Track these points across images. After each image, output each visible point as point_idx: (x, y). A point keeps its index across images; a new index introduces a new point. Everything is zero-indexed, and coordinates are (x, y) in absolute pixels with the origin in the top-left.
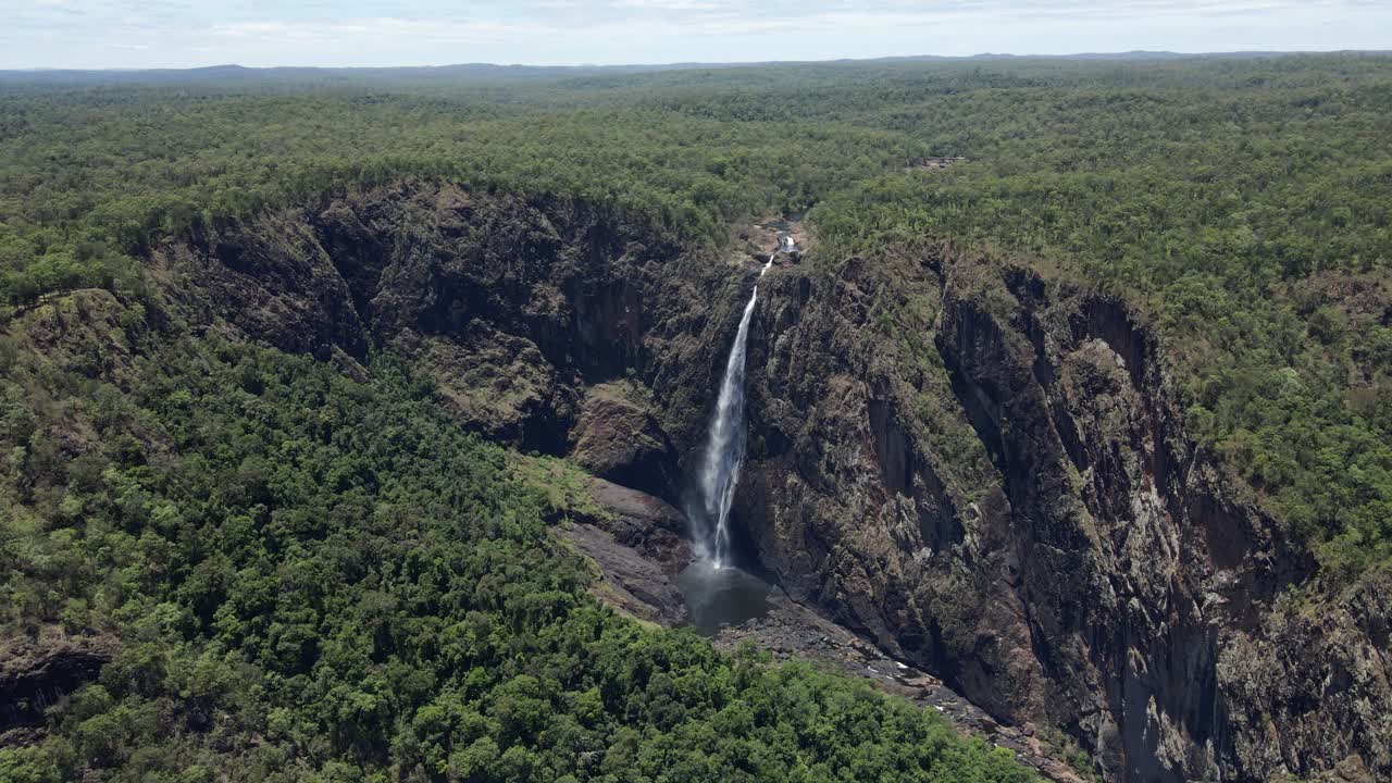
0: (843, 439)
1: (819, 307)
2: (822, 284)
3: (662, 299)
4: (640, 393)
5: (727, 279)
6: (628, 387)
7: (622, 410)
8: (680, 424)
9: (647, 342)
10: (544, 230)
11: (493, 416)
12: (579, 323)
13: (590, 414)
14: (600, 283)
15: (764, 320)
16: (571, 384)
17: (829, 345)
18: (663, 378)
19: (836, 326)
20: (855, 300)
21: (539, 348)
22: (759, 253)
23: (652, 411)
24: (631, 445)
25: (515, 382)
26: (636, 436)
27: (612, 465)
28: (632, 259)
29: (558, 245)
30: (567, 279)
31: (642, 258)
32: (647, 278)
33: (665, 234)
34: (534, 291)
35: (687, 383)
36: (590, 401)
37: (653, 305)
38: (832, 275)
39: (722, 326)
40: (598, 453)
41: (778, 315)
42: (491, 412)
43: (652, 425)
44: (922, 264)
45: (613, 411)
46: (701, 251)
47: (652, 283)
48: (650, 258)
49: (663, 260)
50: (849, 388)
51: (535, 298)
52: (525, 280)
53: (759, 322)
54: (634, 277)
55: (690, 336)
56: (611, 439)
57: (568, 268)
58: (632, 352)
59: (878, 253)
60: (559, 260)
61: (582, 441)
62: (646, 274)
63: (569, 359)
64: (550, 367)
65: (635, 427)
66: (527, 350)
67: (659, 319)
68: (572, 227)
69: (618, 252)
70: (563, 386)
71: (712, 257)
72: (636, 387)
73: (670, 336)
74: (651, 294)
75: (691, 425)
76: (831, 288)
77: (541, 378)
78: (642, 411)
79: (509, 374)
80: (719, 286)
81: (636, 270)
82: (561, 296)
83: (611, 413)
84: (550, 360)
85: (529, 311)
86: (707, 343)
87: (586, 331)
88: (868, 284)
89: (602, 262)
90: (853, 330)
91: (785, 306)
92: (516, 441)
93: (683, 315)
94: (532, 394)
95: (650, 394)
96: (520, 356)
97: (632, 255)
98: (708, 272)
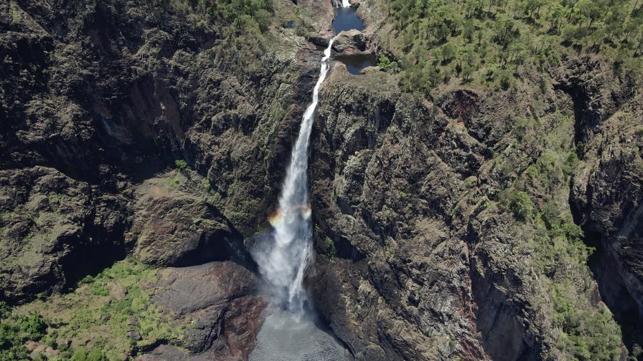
0: (432, 285)
1: (405, 140)
2: (413, 115)
3: (203, 95)
4: (195, 183)
5: (277, 76)
6: (180, 178)
7: (179, 204)
8: (241, 214)
9: (193, 136)
10: (18, 27)
11: (16, 275)
12: (108, 127)
13: (144, 212)
14: (119, 83)
15: (328, 136)
16: (115, 191)
17: (418, 187)
18: (217, 172)
19: (429, 168)
20: (462, 146)
21: (61, 170)
22: (313, 34)
23: (210, 200)
24: (194, 232)
25: (39, 221)
26: (198, 224)
27: (178, 254)
28: (155, 50)
29: (48, 44)
30: (73, 85)
31: (168, 49)
32: (178, 72)
33: (192, 16)
34: (30, 111)
35: (244, 179)
36: (142, 199)
37: (193, 100)
38: (428, 105)
39: (276, 130)
40: (161, 247)
41: (348, 136)
42: (11, 272)
43: (213, 211)
44: (556, 88)
45: (170, 206)
46: (241, 39)
47: (186, 76)
48: (178, 48)
49: (195, 48)
50: (443, 240)
51: (34, 118)
52: (10, 102)
53: (323, 137)
54: (164, 70)
55: (241, 134)
56: (172, 233)
57: (71, 71)
58: (179, 146)
59: (505, 86)
60: (55, 63)
61: (141, 239)
62: (176, 67)
63: (105, 169)
64: (82, 185)
65: (195, 215)
66: (44, 179)
67: (202, 114)
68: (60, 18)
69: (135, 42)
70: (106, 197)
71: (257, 49)
72: (189, 178)
73: (218, 132)
74: (187, 90)
75: (252, 215)
76: (426, 121)
77: (74, 202)
78: (199, 200)
79: (27, 216)
80: (269, 82)
81: (163, 63)
82: (73, 107)
83: (167, 209)
84: (79, 177)
85: (31, 136)
86: (261, 145)
87: (118, 133)
88: (488, 131)
89: (117, 57)
90: (456, 180)
91: (357, 126)
92: (57, 287)
93: (229, 112)
94: (65, 227)
95: (206, 183)
96: (36, 188)
97: (153, 44)
98: (253, 67)
